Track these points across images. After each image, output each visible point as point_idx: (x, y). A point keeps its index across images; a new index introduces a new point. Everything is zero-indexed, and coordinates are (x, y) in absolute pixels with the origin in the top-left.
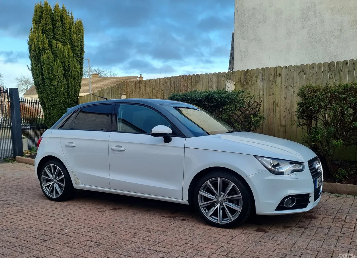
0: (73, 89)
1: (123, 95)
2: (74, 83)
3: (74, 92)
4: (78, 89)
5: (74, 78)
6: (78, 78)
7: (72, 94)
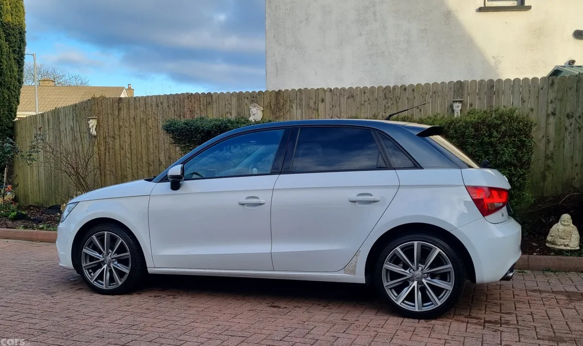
0: (5, 106)
1: (92, 119)
2: (9, 96)
3: (8, 111)
4: (14, 107)
5: (8, 88)
6: (16, 88)
7: (4, 114)
